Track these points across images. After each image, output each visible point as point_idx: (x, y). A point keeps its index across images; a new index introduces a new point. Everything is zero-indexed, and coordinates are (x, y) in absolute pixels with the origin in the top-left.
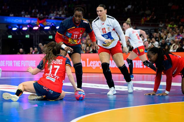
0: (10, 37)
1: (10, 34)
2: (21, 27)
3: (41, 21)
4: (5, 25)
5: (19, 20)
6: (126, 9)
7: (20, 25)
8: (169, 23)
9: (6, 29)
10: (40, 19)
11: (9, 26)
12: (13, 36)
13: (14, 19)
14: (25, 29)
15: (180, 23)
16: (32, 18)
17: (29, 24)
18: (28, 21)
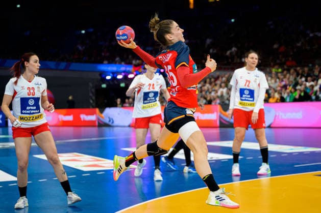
0: (104, 86)
1: (104, 83)
2: (115, 75)
3: (137, 68)
4: (98, 73)
5: (113, 68)
6: (228, 53)
7: (114, 74)
8: (273, 67)
9: (99, 77)
10: (136, 66)
11: (103, 74)
12: (107, 85)
13: (108, 67)
14: (120, 77)
15: (285, 67)
16: (127, 66)
17: (124, 72)
18: (123, 69)
